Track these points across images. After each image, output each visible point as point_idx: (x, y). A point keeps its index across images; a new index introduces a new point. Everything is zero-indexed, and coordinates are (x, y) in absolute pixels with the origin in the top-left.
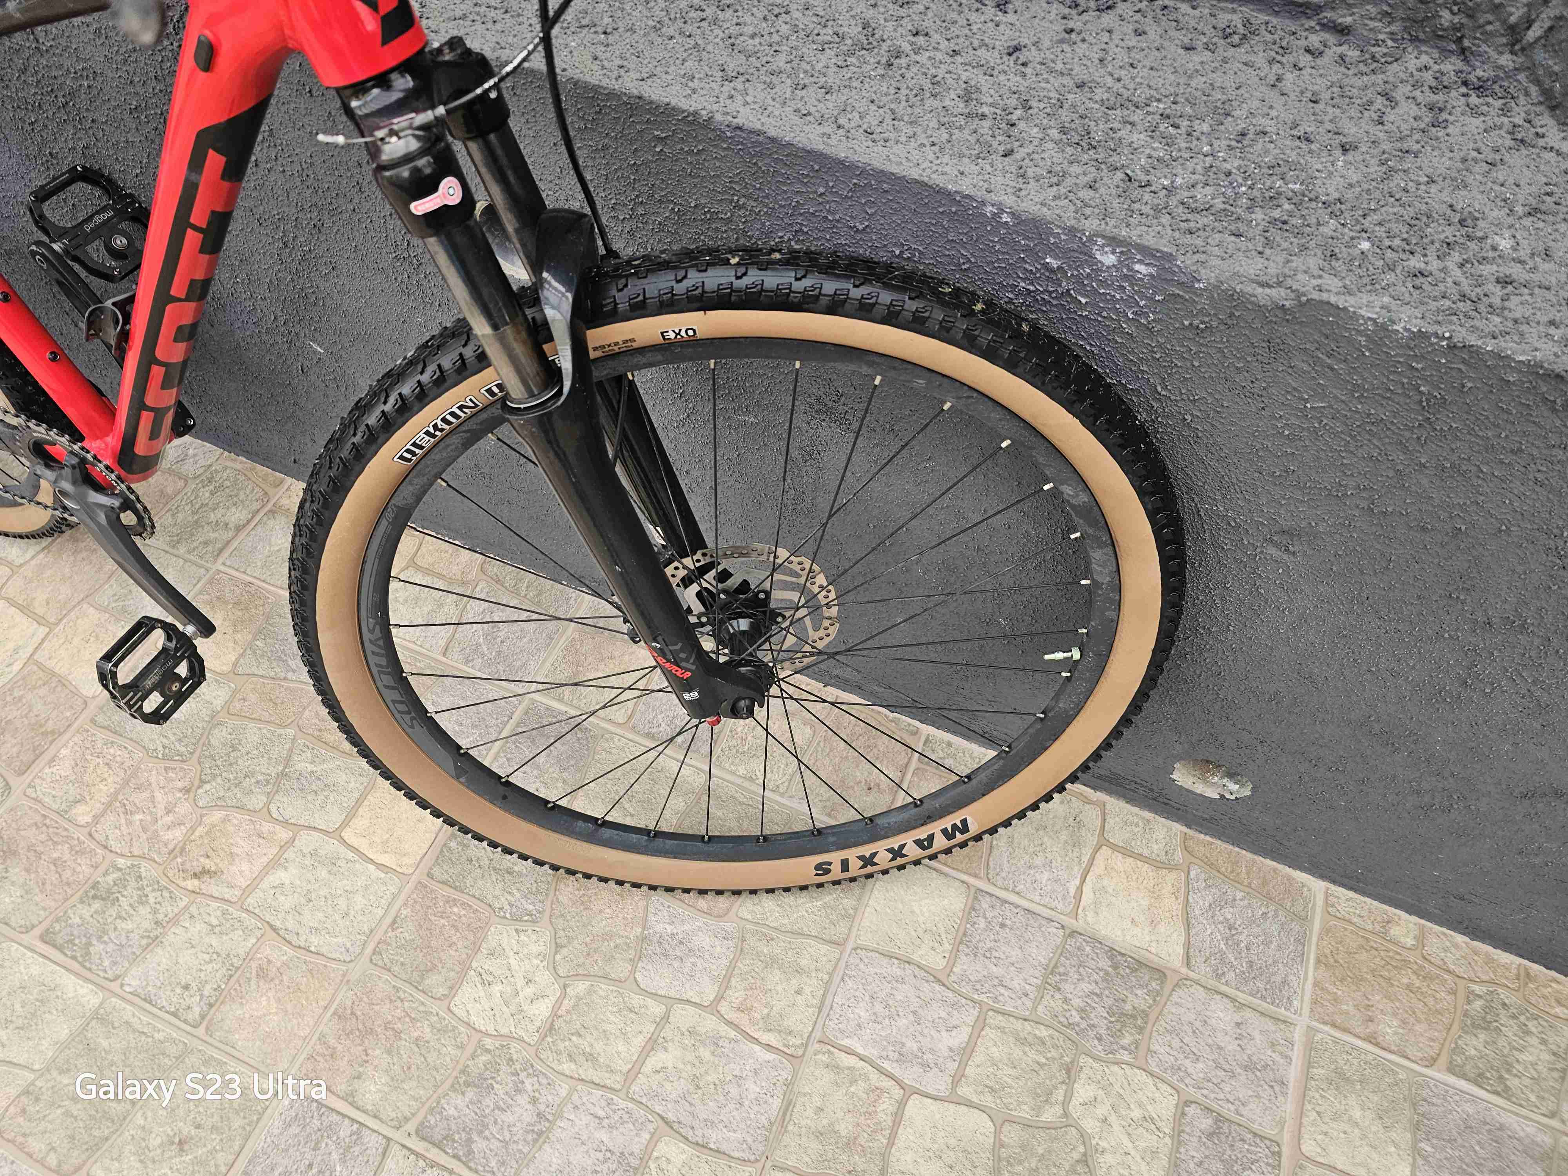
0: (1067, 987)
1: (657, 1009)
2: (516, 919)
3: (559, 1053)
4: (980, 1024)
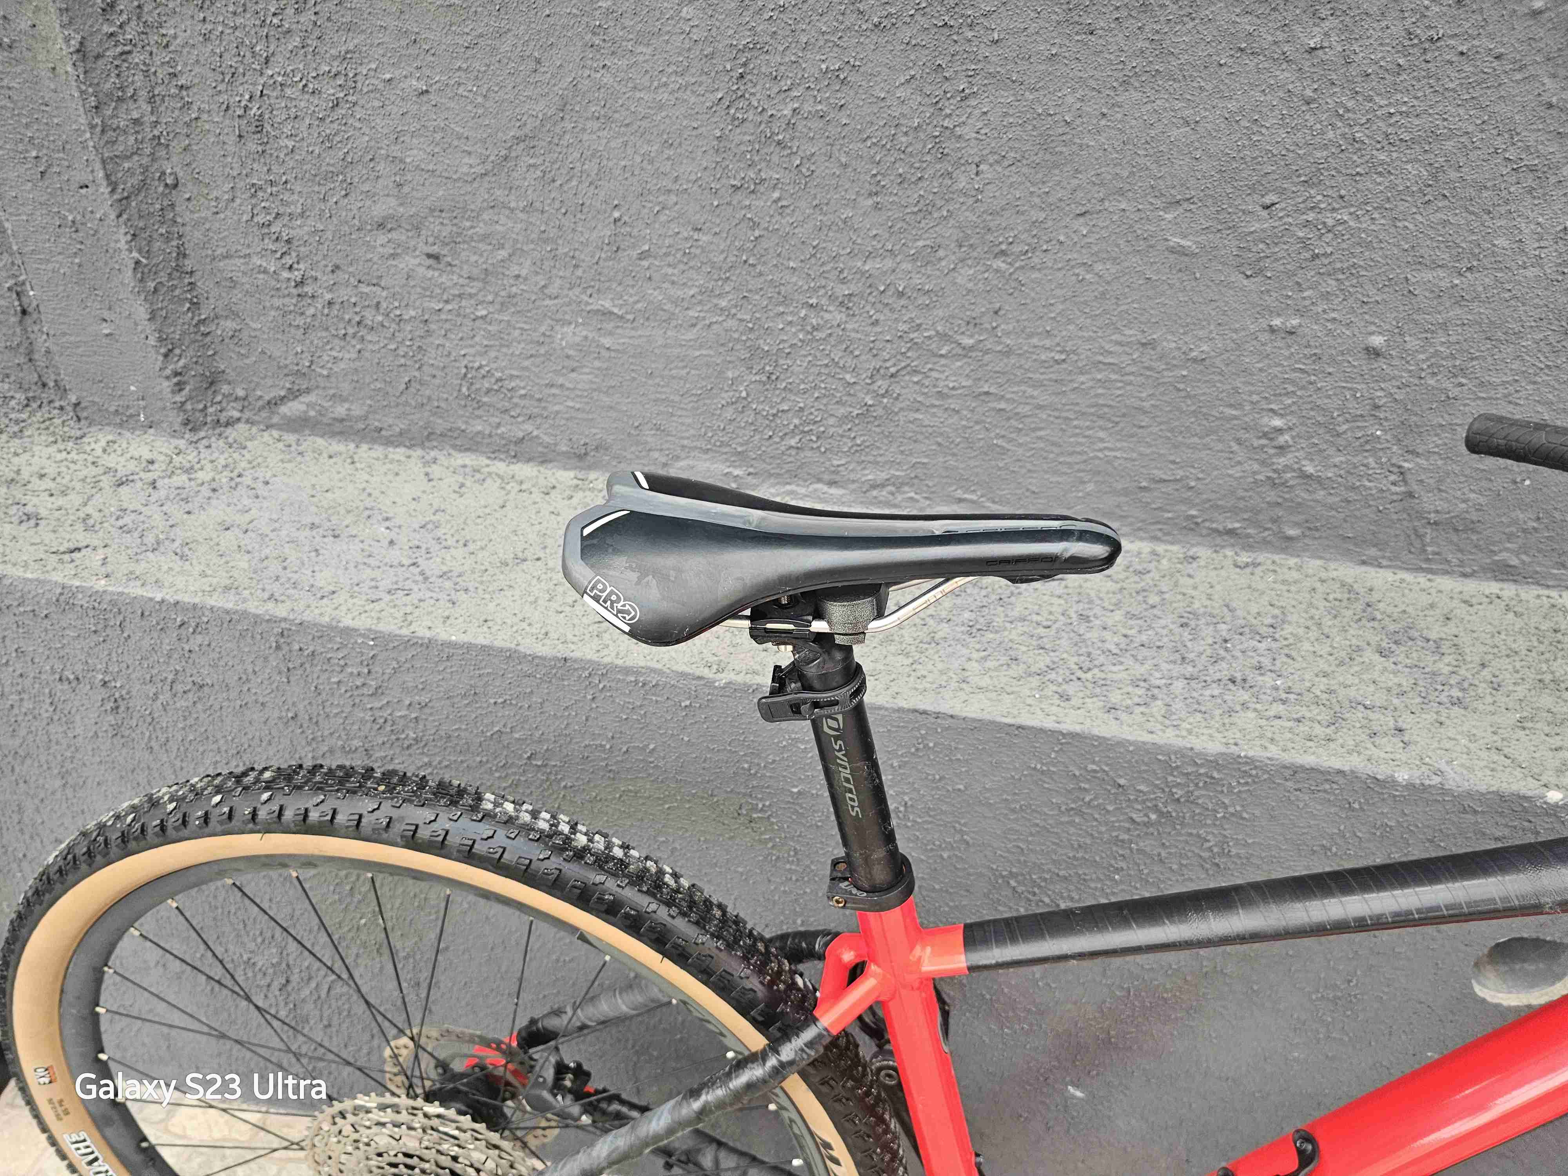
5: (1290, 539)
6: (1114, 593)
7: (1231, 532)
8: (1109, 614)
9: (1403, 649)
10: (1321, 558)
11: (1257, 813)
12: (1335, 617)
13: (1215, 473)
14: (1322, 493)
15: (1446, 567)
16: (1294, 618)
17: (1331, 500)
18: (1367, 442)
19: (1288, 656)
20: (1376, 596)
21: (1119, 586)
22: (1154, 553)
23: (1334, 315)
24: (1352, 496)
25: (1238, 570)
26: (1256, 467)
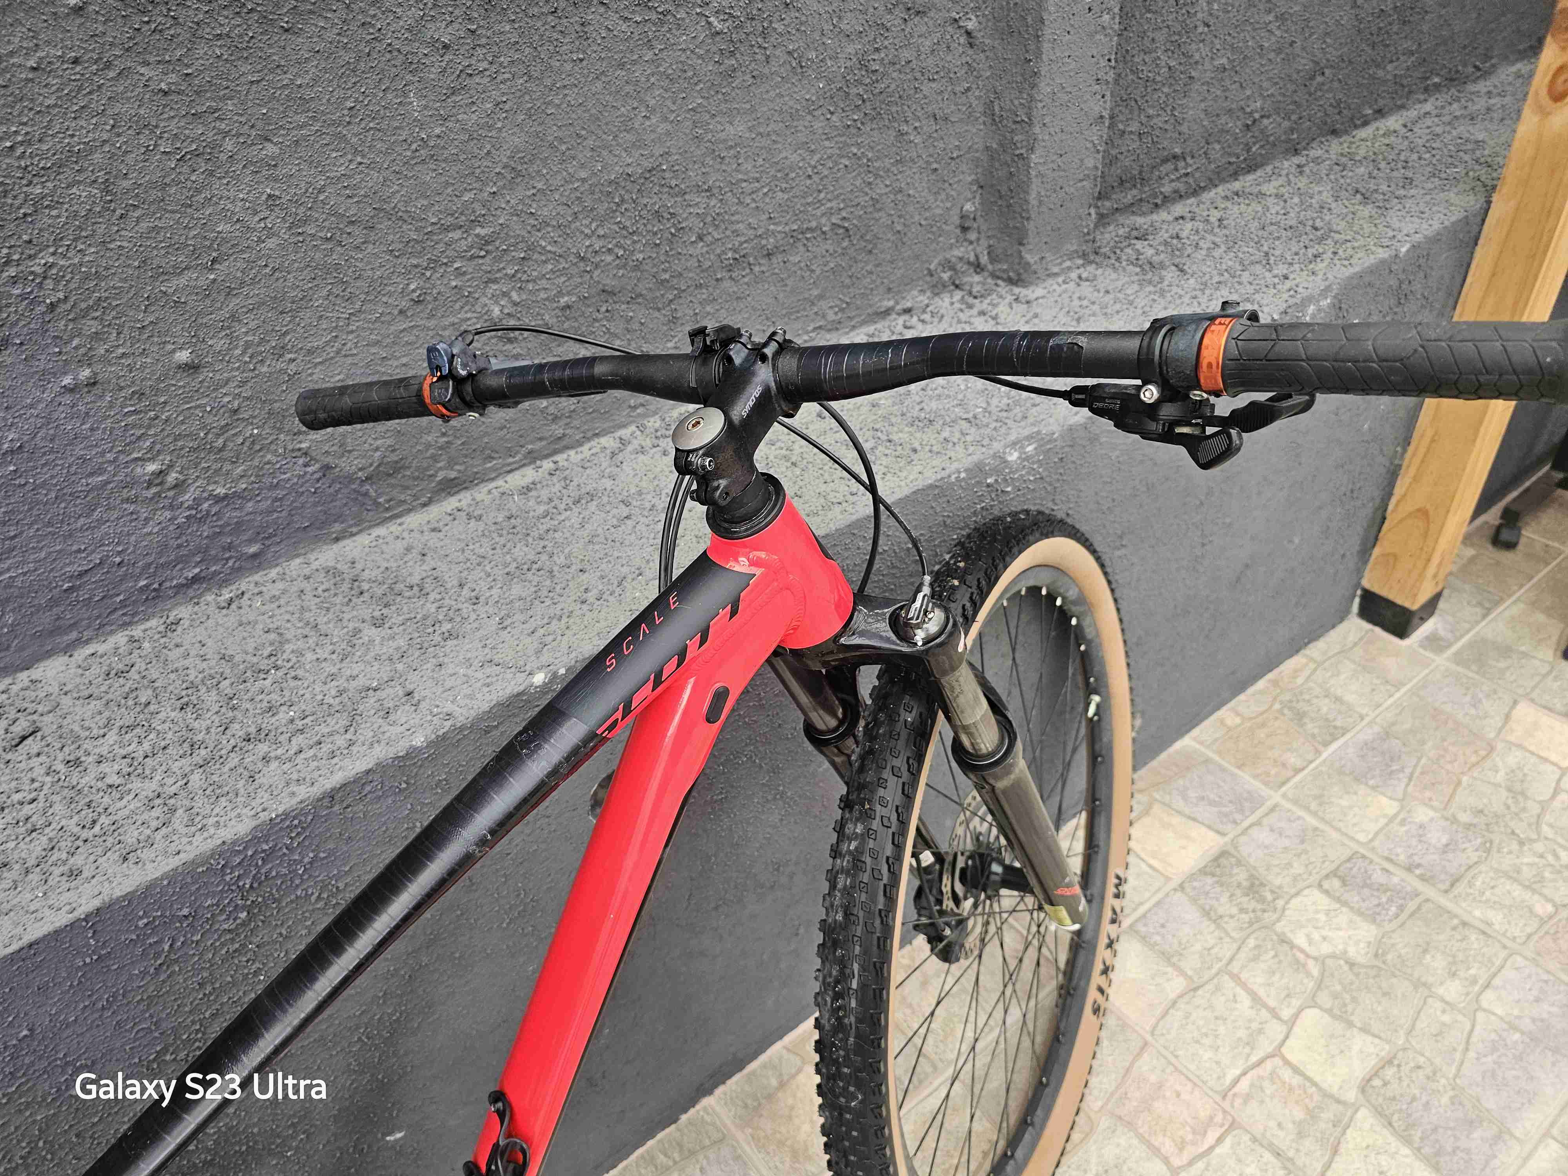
0: (1221, 911)
4: (1236, 978)
5: (255, 556)
6: (100, 713)
7: (195, 579)
8: (102, 741)
9: (393, 608)
10: (298, 556)
11: (331, 846)
12: (328, 610)
13: (133, 538)
14: (250, 504)
15: (406, 507)
16: (289, 635)
17: (264, 505)
18: (253, 443)
19: (295, 678)
20: (359, 566)
21: (104, 701)
22: (132, 640)
23: (121, 351)
24: (280, 493)
25: (224, 611)
26: (168, 514)
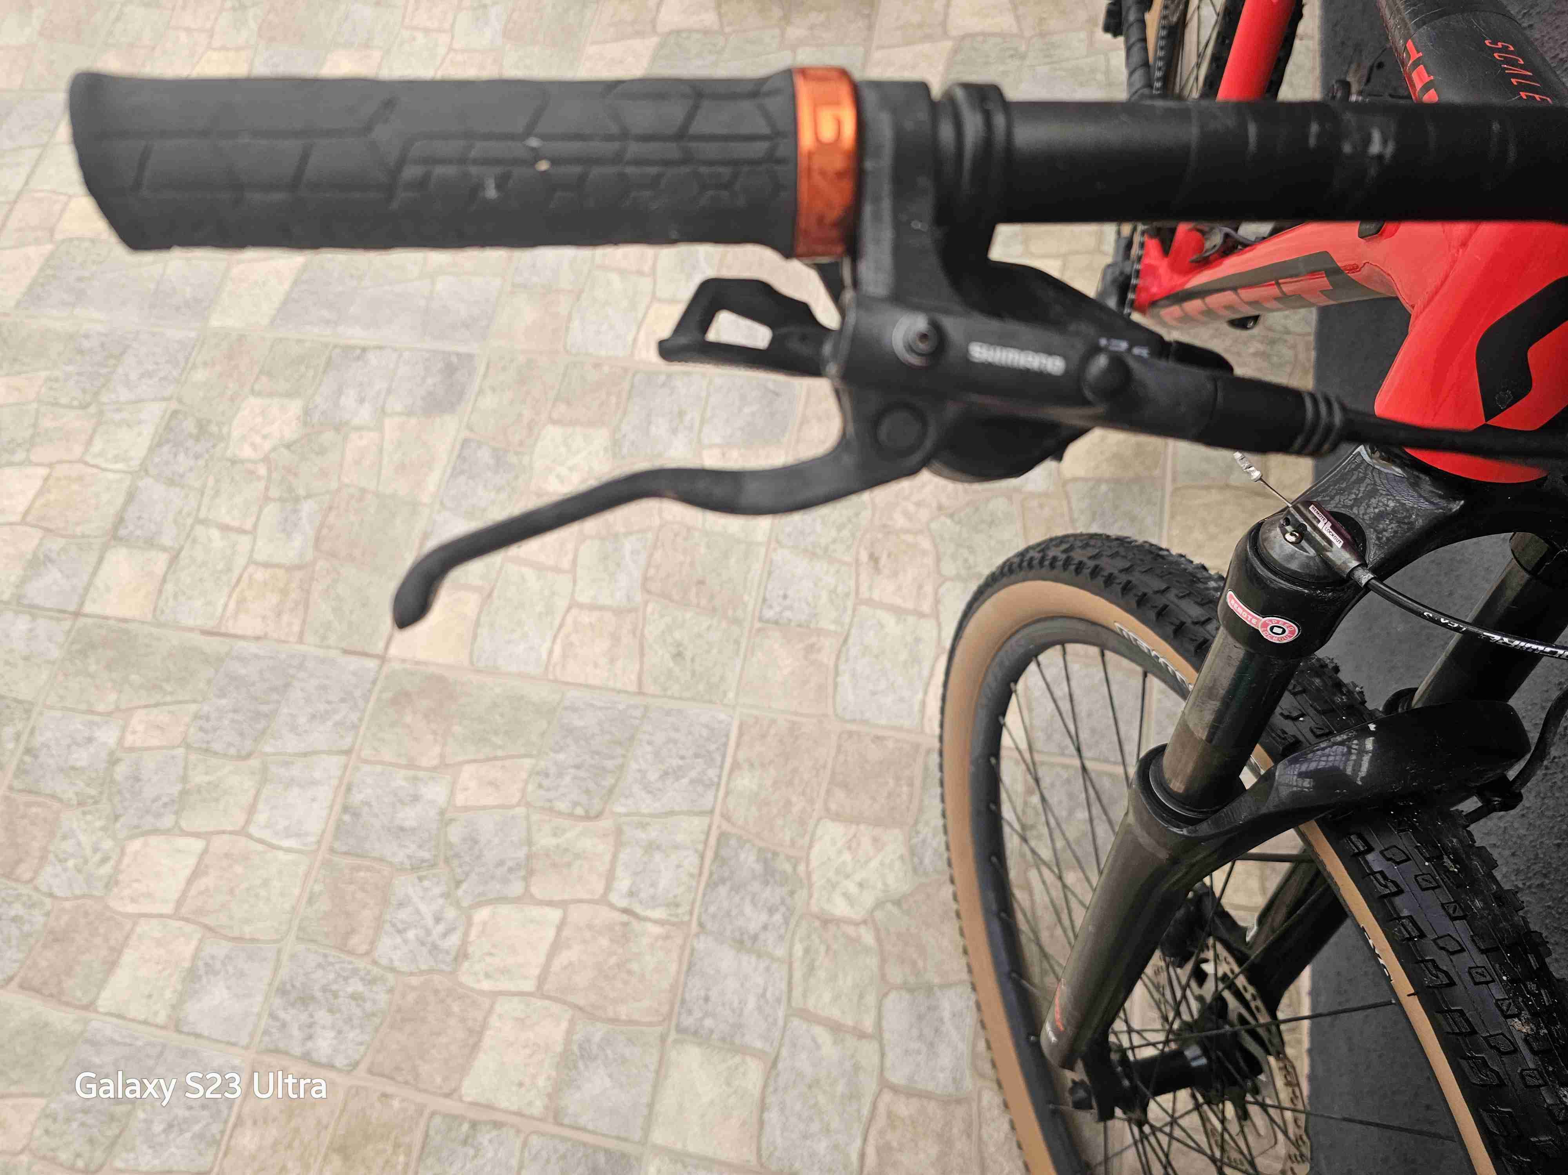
1: (868, 1023)
2: (913, 851)
3: (809, 936)
